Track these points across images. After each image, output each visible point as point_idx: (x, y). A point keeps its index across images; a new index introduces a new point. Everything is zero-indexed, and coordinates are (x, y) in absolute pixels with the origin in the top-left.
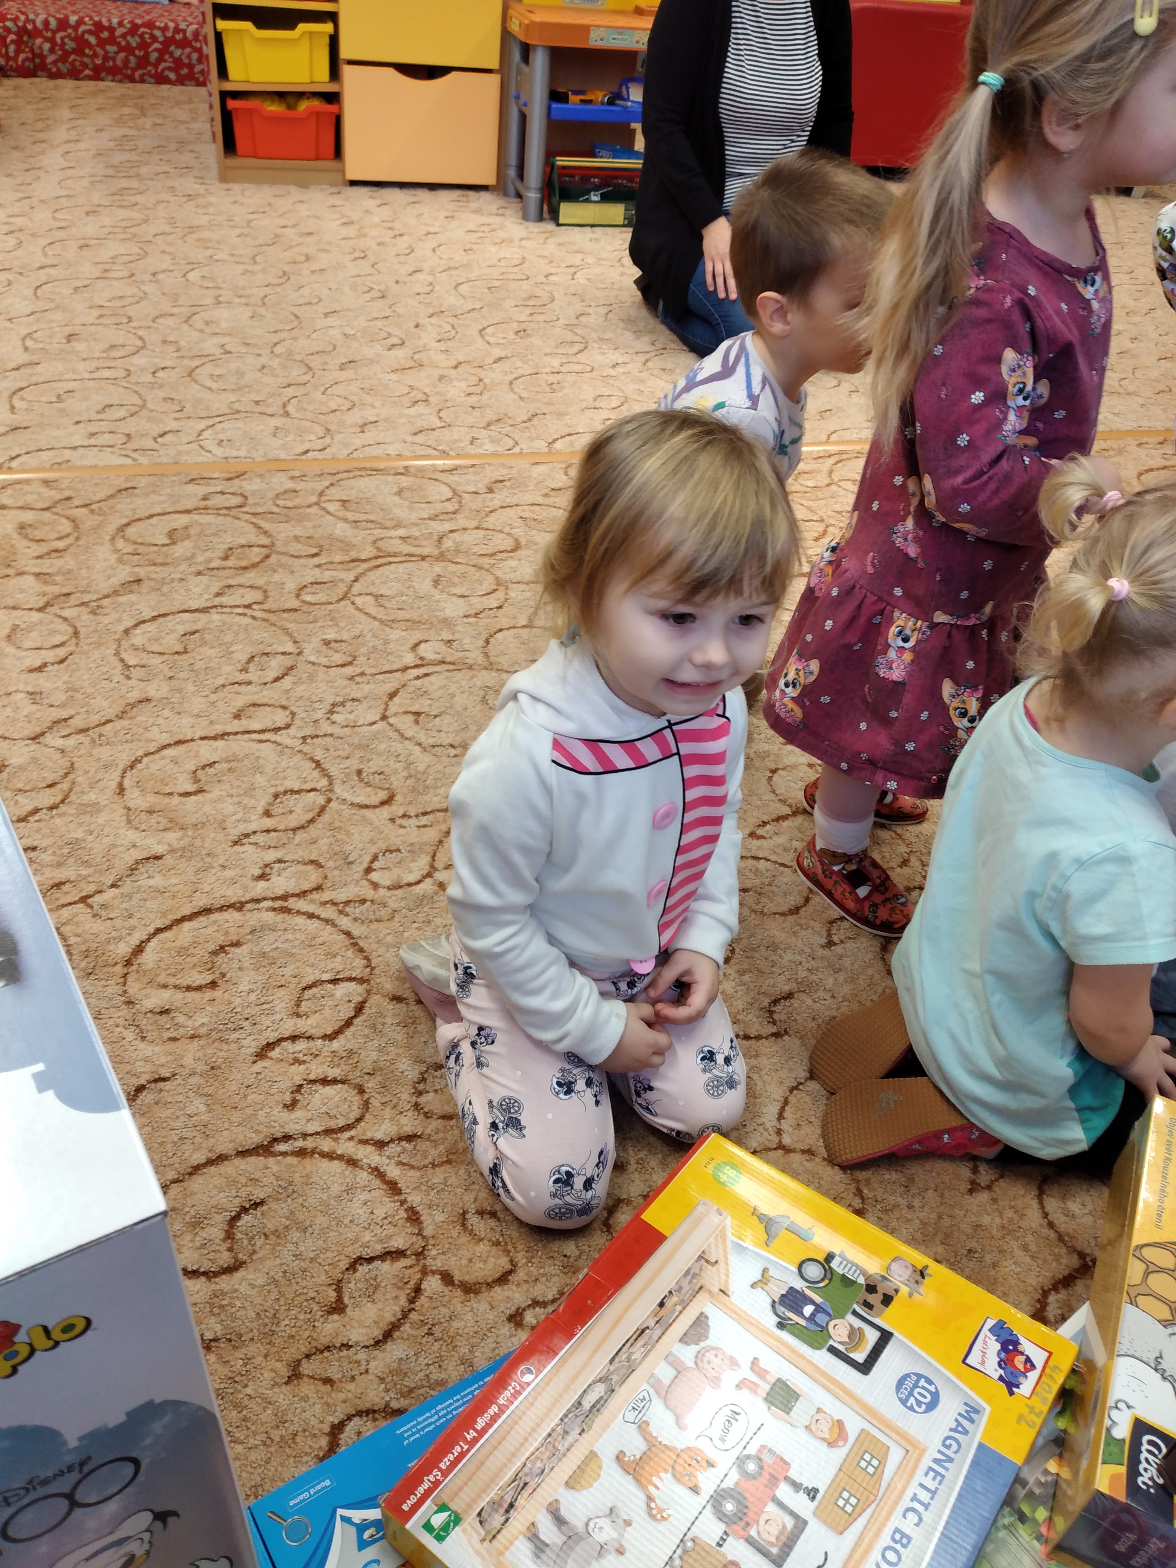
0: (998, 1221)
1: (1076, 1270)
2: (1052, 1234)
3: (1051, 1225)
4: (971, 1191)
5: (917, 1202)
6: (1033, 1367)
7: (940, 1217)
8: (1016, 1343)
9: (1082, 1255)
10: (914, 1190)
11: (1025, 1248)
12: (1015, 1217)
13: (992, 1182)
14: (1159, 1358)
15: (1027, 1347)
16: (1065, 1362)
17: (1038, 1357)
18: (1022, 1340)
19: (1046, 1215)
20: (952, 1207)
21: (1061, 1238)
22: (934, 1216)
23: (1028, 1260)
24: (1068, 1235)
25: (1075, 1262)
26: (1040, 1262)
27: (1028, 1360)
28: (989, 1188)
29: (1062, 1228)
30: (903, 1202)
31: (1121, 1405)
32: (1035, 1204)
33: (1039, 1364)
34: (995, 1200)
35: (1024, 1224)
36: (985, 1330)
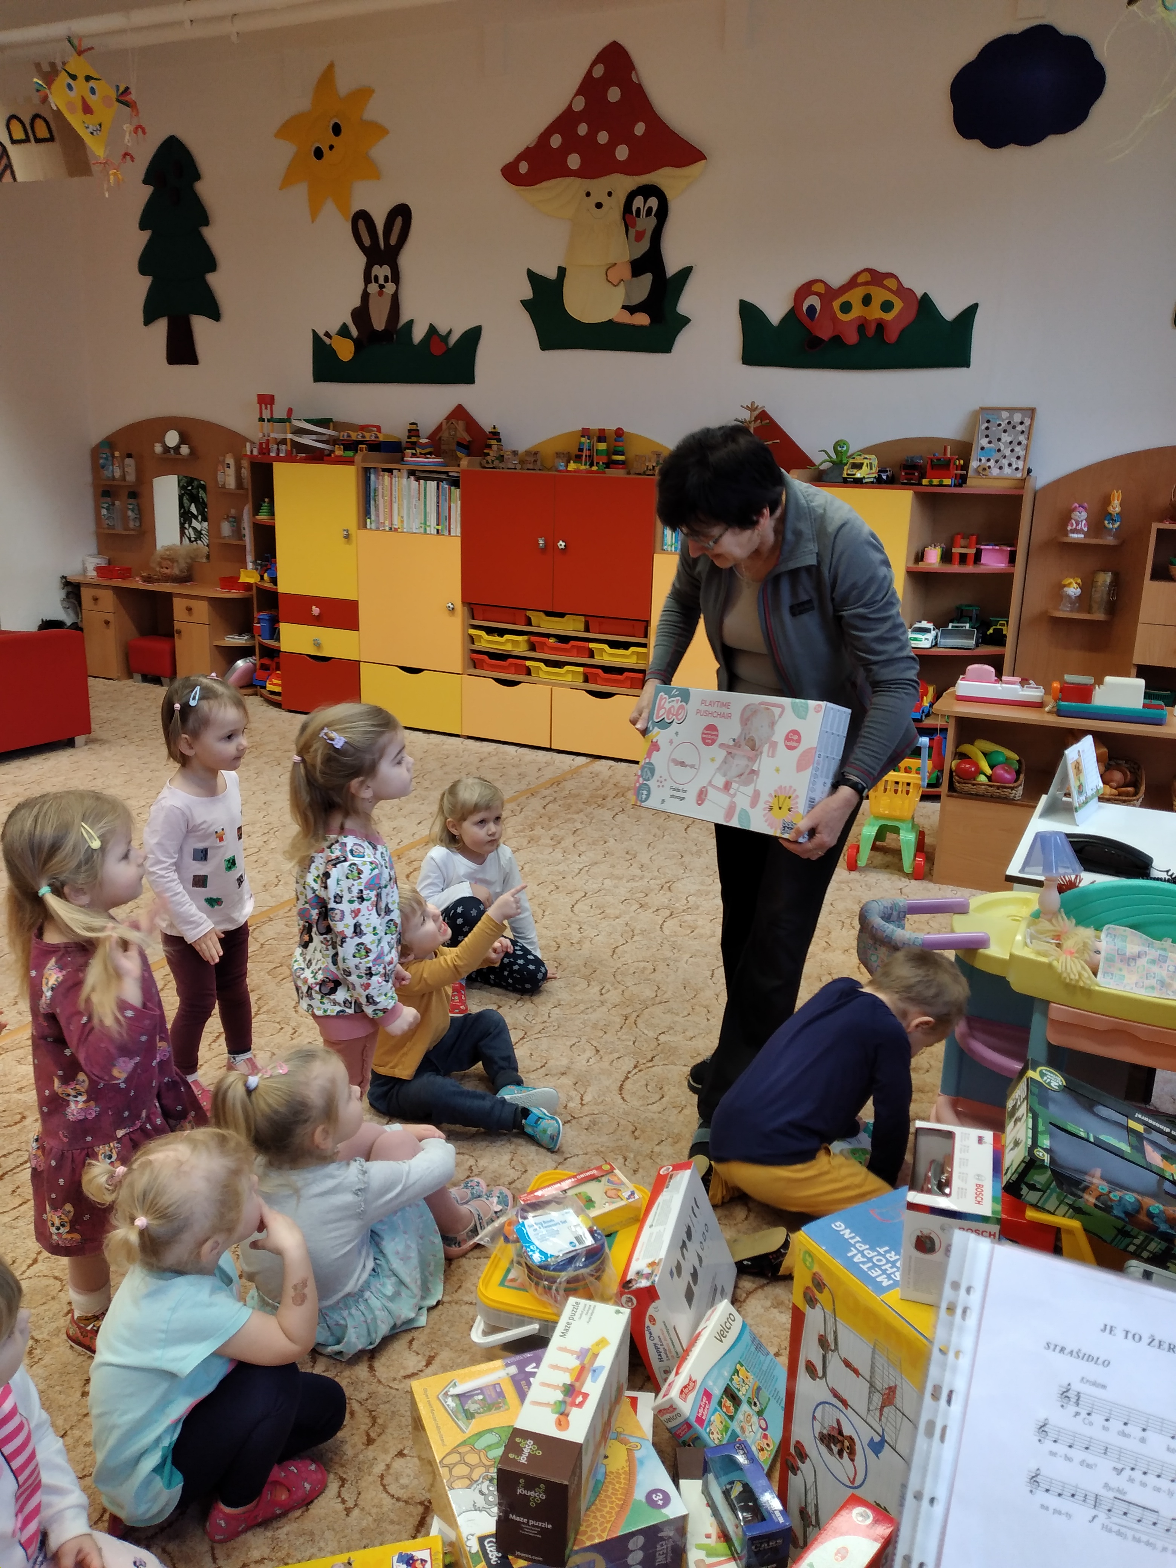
0: (370, 1519)
1: (424, 1513)
2: (401, 1504)
3: (398, 1500)
4: (347, 1515)
5: (322, 1544)
6: (426, 1561)
7: (339, 1542)
8: (412, 1557)
9: (422, 1503)
10: (317, 1538)
11: (392, 1522)
12: (379, 1509)
13: (356, 1501)
14: (474, 1506)
15: (418, 1555)
16: (439, 1547)
17: (424, 1555)
18: (414, 1554)
19: (393, 1496)
20: (343, 1531)
21: (406, 1502)
22: (336, 1544)
23: (397, 1527)
24: (409, 1498)
25: (420, 1509)
26: (403, 1523)
27: (422, 1560)
28: (356, 1505)
29: (405, 1497)
30: (315, 1550)
31: (470, 1537)
32: (384, 1495)
33: (427, 1558)
34: (363, 1509)
35: (385, 1509)
36: (395, 1564)
